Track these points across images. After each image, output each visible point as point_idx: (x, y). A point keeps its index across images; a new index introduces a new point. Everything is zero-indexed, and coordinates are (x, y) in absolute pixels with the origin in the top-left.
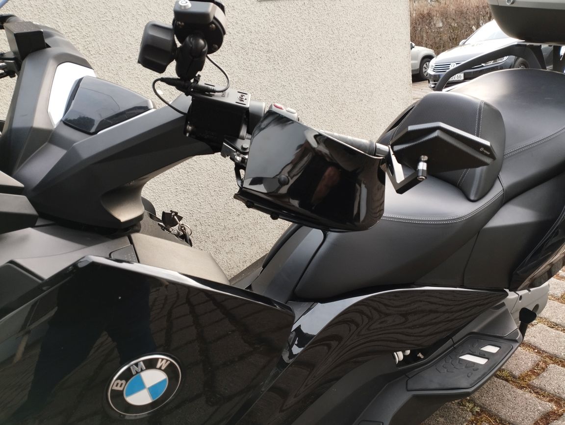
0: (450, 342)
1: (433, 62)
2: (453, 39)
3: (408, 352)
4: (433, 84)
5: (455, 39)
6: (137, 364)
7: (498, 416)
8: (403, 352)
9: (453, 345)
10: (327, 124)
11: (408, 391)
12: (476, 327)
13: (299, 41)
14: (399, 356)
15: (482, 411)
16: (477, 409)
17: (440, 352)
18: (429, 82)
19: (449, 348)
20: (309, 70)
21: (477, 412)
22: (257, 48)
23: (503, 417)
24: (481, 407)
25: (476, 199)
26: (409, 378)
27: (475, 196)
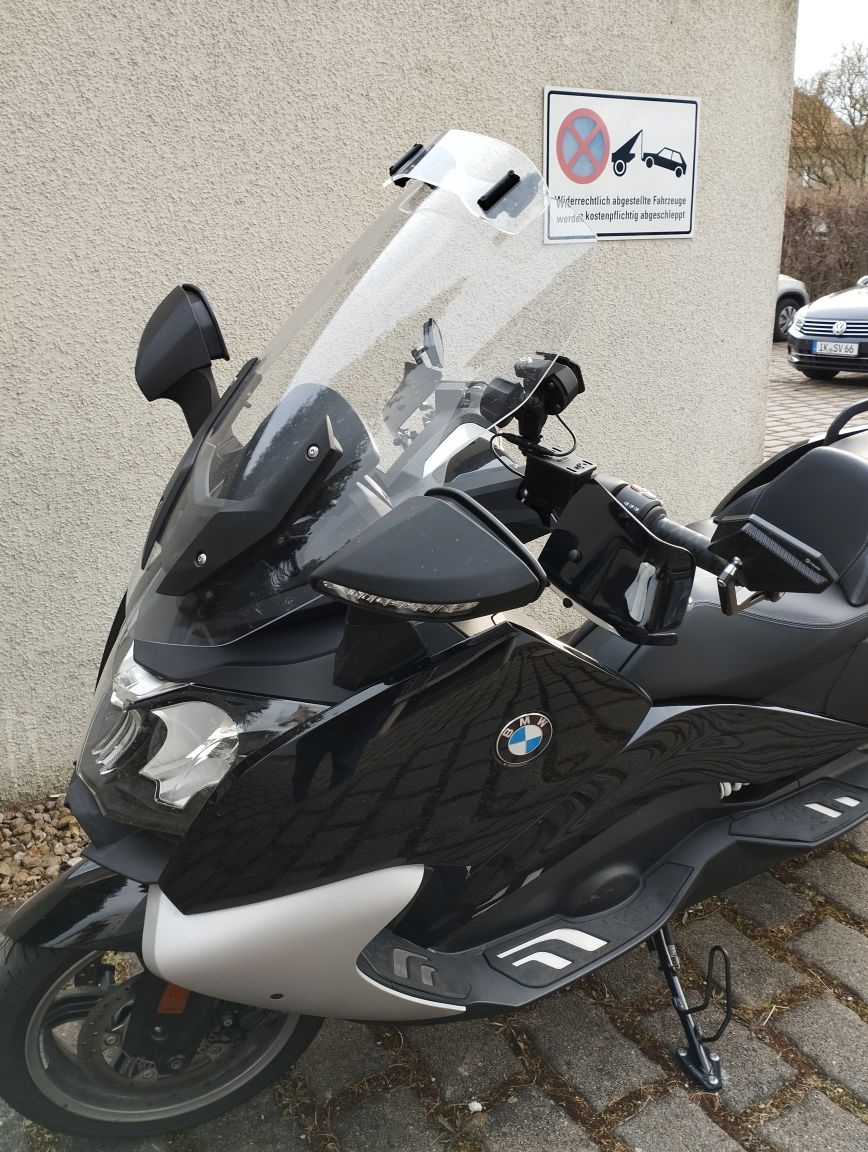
0: (794, 785)
1: (802, 314)
2: (846, 265)
3: (739, 786)
4: (797, 356)
5: (849, 266)
6: (524, 718)
7: (849, 910)
8: (733, 785)
9: (798, 789)
10: (622, 442)
11: (730, 834)
12: (832, 771)
13: (596, 307)
14: (727, 789)
15: (827, 902)
16: (821, 899)
17: (777, 796)
18: (790, 352)
19: (792, 792)
20: (605, 353)
21: (819, 902)
22: (531, 316)
23: (857, 912)
24: (826, 896)
25: (859, 603)
26: (734, 820)
27: (859, 599)
